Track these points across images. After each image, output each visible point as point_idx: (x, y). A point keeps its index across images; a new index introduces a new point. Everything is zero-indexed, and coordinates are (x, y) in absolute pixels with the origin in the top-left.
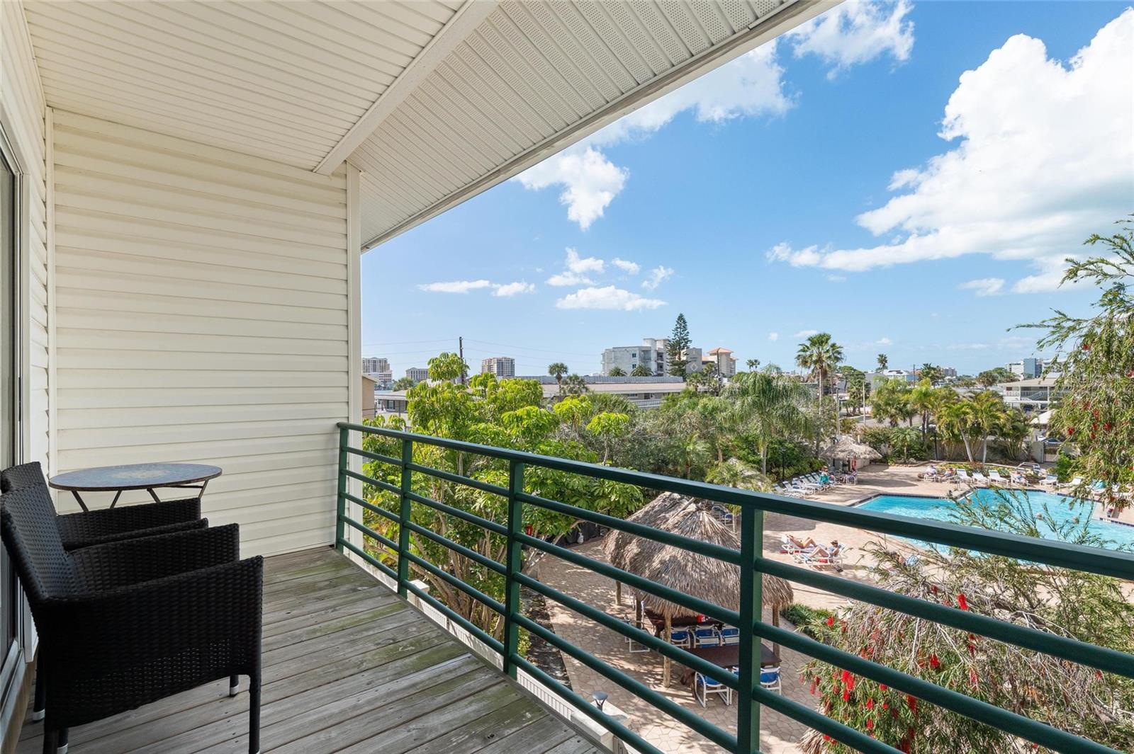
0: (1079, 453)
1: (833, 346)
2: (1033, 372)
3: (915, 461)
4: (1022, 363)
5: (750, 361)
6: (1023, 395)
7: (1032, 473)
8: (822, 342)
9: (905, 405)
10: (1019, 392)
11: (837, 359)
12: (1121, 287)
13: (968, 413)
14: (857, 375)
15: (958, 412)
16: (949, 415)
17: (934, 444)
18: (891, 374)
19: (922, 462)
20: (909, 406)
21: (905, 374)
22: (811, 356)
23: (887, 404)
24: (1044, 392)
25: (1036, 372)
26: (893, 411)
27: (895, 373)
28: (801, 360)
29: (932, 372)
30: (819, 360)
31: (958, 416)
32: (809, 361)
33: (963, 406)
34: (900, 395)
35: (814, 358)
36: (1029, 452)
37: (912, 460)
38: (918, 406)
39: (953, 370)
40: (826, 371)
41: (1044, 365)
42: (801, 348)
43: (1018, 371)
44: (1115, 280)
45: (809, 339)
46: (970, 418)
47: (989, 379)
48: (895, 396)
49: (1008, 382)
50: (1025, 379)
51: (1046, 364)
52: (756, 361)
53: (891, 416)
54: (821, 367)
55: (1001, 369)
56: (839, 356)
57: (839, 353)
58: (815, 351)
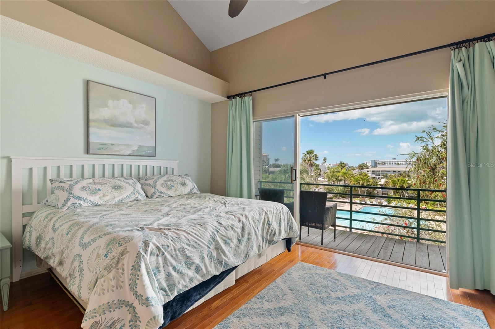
0: (393, 194)
1: (315, 155)
2: (374, 165)
3: (341, 198)
4: (370, 162)
5: (276, 159)
6: (372, 174)
7: (380, 201)
8: (311, 153)
9: (338, 177)
10: (371, 173)
11: (316, 160)
12: (427, 145)
13: (360, 180)
14: (316, 165)
15: (357, 180)
16: (354, 181)
17: (348, 192)
18: (327, 165)
19: (344, 198)
20: (339, 177)
21: (332, 165)
22: (307, 158)
23: (332, 177)
24: (379, 172)
25: (375, 165)
26: (334, 179)
27: (328, 165)
28: (303, 160)
29: (343, 165)
30: (310, 160)
31: (357, 181)
32: (306, 160)
33: (358, 178)
34: (336, 173)
35: (308, 159)
36: (378, 194)
37: (340, 198)
38: (343, 178)
39: (347, 164)
40: (312, 164)
41: (377, 163)
42: (304, 155)
43: (369, 164)
44: (426, 143)
45: (306, 152)
46: (361, 182)
47: (362, 167)
48: (335, 174)
49: (366, 169)
50: (371, 168)
51: (378, 162)
52: (278, 159)
53: (334, 181)
54: (311, 163)
55: (364, 164)
56: (317, 158)
57: (317, 157)
58: (308, 156)
